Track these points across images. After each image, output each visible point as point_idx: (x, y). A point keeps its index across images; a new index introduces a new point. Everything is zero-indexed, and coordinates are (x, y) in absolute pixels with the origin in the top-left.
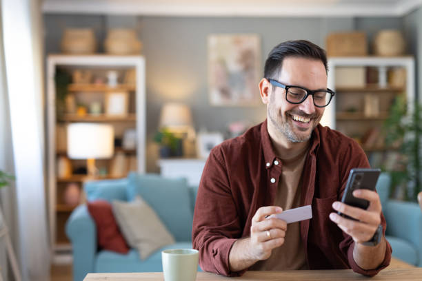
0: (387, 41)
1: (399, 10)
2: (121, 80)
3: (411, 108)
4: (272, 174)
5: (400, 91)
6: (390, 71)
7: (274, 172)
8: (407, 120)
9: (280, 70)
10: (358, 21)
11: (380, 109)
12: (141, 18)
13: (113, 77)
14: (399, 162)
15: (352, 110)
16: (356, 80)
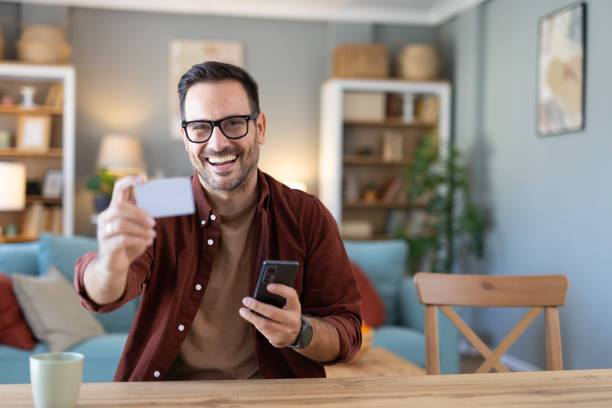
0: (415, 60)
1: (433, 17)
2: (40, 100)
3: (444, 152)
5: (430, 128)
6: (419, 100)
8: (439, 169)
10: (378, 29)
11: (405, 152)
12: (72, 10)
13: (28, 93)
14: (426, 225)
15: (365, 152)
16: (372, 111)
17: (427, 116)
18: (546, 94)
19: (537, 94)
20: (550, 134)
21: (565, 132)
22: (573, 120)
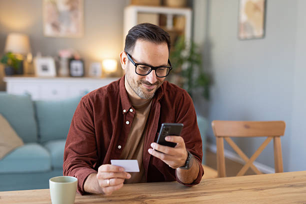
4: (127, 118)
6: (175, 18)
7: (128, 117)
8: (185, 54)
9: (133, 49)
17: (179, 26)
18: (244, 18)
19: (239, 17)
20: (246, 39)
21: (254, 38)
22: (258, 32)
